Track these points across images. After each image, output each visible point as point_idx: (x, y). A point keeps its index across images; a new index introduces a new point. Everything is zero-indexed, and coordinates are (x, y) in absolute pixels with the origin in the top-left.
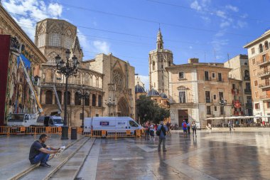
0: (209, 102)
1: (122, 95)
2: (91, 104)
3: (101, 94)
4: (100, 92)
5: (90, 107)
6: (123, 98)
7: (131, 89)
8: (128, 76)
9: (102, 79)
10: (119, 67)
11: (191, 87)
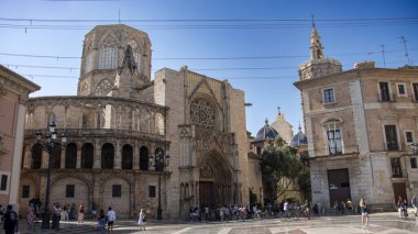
0: (396, 149)
1: (213, 146)
2: (136, 167)
3: (162, 146)
4: (157, 142)
5: (134, 173)
6: (214, 151)
7: (233, 134)
8: (228, 108)
9: (165, 115)
10: (208, 92)
11: (351, 118)
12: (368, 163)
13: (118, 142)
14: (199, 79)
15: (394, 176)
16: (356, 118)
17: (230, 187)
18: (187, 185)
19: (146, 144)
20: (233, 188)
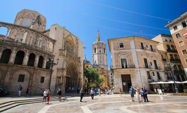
0: (148, 68)
2: (36, 66)
4: (49, 55)
5: (34, 69)
6: (72, 63)
7: (80, 58)
8: (78, 47)
9: (54, 44)
10: (71, 39)
11: (131, 54)
12: (139, 73)
13: (28, 51)
14: (69, 33)
15: (149, 79)
16: (132, 55)
17: (77, 80)
18: (60, 77)
19: (43, 55)
20: (78, 80)
